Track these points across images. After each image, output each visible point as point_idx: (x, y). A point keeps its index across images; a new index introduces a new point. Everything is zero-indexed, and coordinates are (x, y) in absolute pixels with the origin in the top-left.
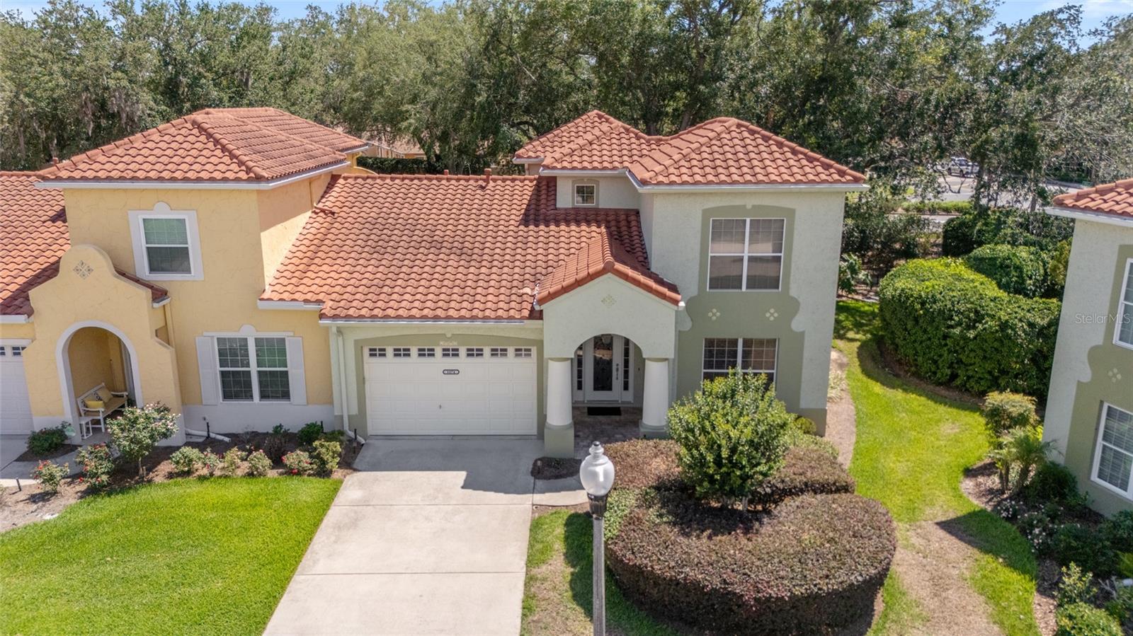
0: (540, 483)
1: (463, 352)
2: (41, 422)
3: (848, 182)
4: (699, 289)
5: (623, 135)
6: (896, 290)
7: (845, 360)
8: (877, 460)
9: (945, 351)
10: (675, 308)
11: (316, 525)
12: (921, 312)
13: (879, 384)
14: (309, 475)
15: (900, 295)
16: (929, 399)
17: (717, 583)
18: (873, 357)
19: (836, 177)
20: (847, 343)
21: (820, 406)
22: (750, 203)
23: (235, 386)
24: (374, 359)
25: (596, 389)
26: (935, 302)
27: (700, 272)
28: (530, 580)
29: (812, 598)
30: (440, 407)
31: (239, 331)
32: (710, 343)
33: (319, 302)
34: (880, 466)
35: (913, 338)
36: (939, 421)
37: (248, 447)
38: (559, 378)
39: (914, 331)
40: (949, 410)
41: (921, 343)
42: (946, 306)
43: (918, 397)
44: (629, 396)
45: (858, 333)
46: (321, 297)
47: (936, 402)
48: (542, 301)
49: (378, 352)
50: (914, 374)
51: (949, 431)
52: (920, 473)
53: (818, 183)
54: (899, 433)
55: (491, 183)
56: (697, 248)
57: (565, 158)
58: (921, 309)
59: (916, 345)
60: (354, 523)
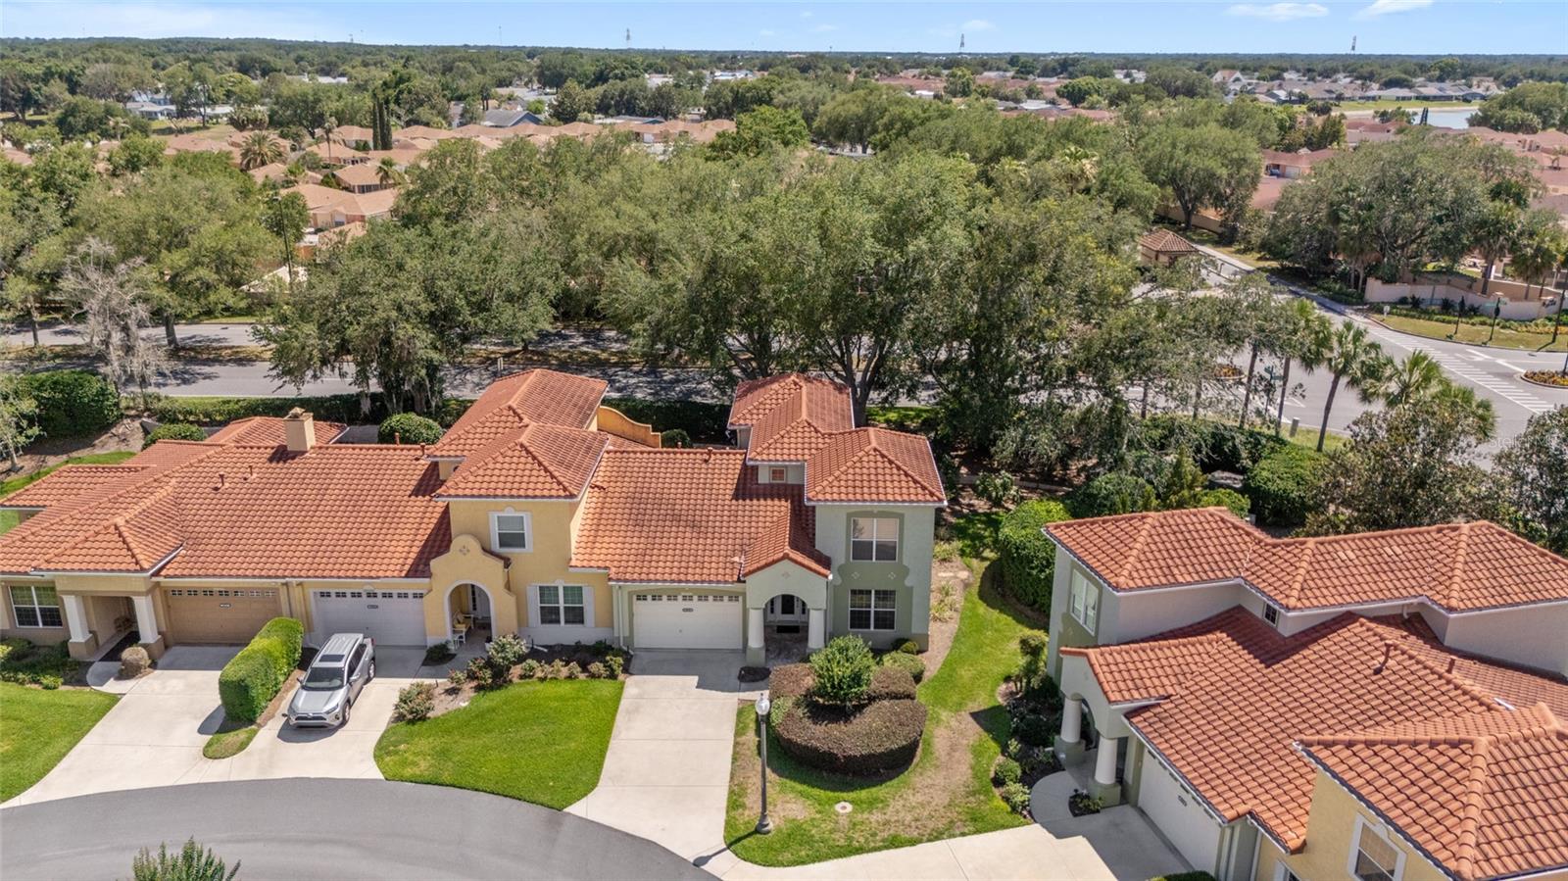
0: (743, 685)
1: (695, 598)
2: (432, 641)
4: (846, 560)
7: (971, 580)
8: (955, 670)
10: (826, 580)
11: (616, 710)
13: (985, 604)
14: (605, 678)
17: (826, 748)
18: (994, 577)
19: (928, 497)
22: (876, 509)
23: (549, 616)
24: (640, 602)
25: (783, 613)
27: (846, 550)
28: (736, 744)
29: (871, 756)
30: (681, 631)
31: (553, 582)
32: (854, 592)
33: (606, 568)
34: (955, 674)
37: (565, 657)
38: (756, 620)
43: (1007, 617)
44: (803, 618)
46: (608, 564)
48: (745, 575)
49: (642, 597)
50: (1014, 596)
53: (916, 502)
55: (712, 457)
56: (844, 536)
57: (764, 451)
60: (637, 710)
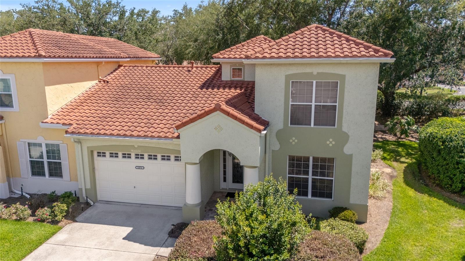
1: (146, 156)
3: (380, 56)
4: (284, 124)
5: (262, 42)
6: (427, 134)
7: (395, 174)
8: (399, 244)
9: (457, 172)
10: (259, 134)
12: (442, 147)
13: (413, 190)
14: (48, 222)
15: (429, 136)
16: (445, 202)
18: (414, 173)
19: (372, 53)
20: (399, 164)
21: (363, 203)
22: (315, 70)
23: (37, 169)
24: (100, 158)
25: (234, 182)
26: (451, 141)
27: (284, 114)
30: (135, 187)
31: (36, 139)
32: (292, 159)
33: (71, 124)
34: (400, 248)
35: (437, 163)
36: (450, 218)
37: (27, 203)
39: (438, 159)
40: (458, 210)
41: (442, 166)
42: (459, 144)
43: (438, 200)
45: (407, 159)
46: (73, 122)
47: (450, 204)
49: (101, 154)
50: (438, 185)
51: (456, 225)
52: (429, 256)
53: (360, 57)
54: (419, 224)
55: (195, 69)
56: (283, 99)
57: (226, 53)
58: (442, 145)
59: (439, 167)
